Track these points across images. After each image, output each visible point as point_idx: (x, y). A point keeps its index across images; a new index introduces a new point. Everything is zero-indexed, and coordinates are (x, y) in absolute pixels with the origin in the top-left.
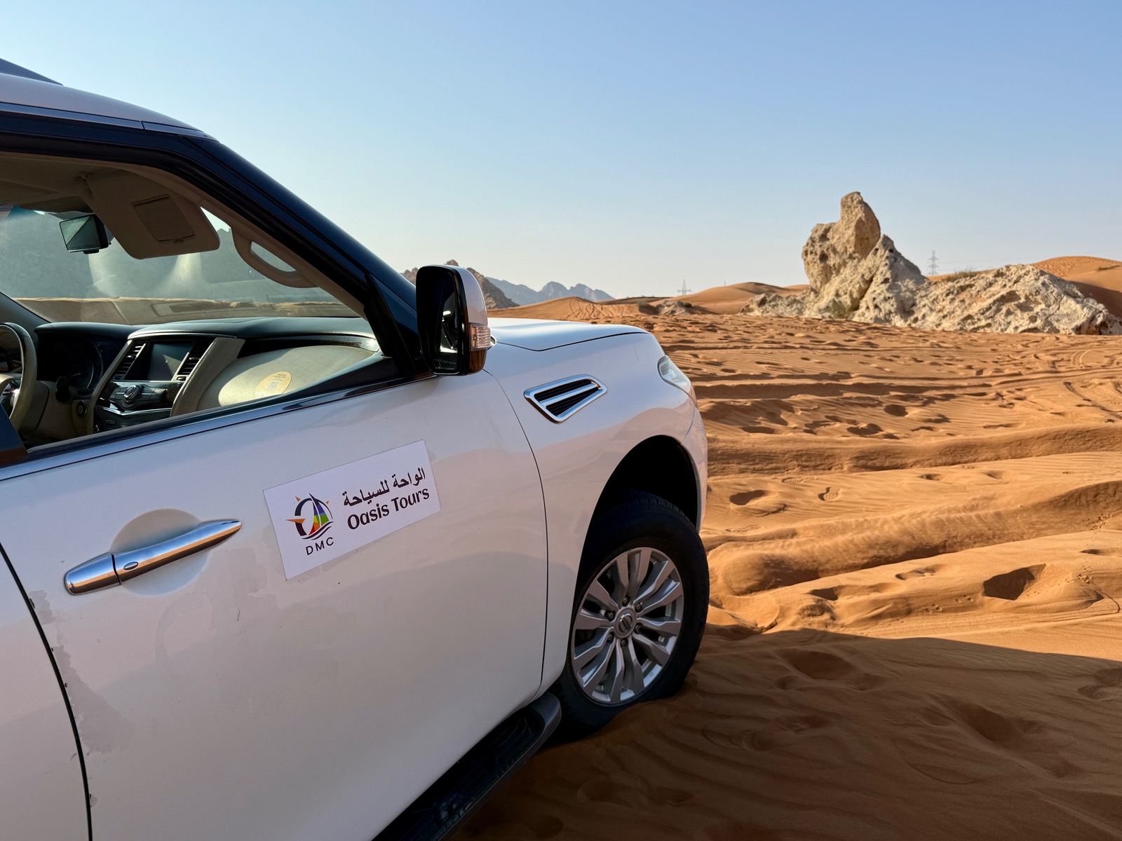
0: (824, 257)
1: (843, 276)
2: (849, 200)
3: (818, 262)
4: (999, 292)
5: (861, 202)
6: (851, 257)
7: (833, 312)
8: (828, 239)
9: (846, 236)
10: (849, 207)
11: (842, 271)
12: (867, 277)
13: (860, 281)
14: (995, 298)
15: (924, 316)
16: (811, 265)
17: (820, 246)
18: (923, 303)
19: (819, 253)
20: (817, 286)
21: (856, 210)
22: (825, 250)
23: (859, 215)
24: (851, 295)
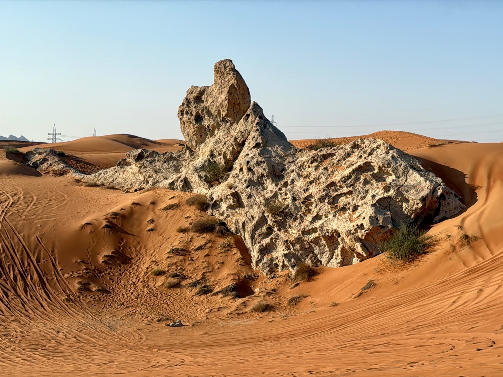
0: (199, 118)
1: (217, 137)
2: (223, 66)
3: (194, 122)
4: (357, 163)
5: (233, 69)
6: (224, 120)
7: (209, 172)
8: (203, 102)
9: (219, 100)
10: (222, 73)
11: (216, 132)
12: (239, 140)
13: (234, 144)
14: (354, 167)
15: (293, 181)
16: (187, 125)
17: (195, 107)
18: (291, 168)
19: (194, 114)
20: (192, 146)
21: (229, 77)
22: (200, 111)
23: (232, 82)
24: (225, 157)
